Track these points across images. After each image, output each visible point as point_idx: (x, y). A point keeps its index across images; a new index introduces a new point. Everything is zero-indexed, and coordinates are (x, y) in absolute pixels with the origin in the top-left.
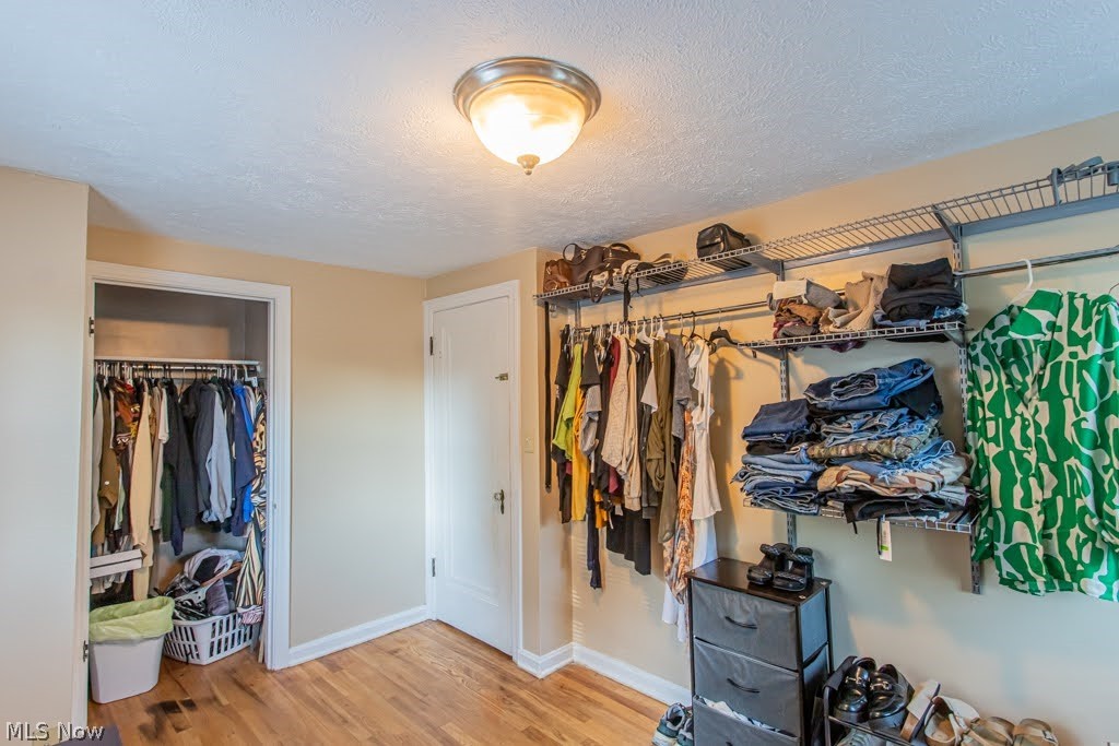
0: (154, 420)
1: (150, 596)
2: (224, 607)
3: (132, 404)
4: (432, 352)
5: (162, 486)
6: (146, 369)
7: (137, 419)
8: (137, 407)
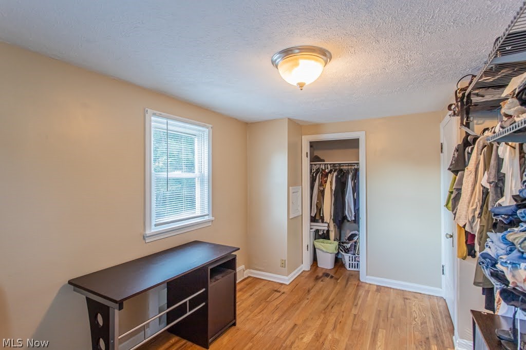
0: (331, 183)
1: (334, 240)
2: (352, 252)
3: (325, 178)
4: (442, 151)
5: (334, 205)
6: (334, 166)
7: (326, 182)
8: (326, 179)
